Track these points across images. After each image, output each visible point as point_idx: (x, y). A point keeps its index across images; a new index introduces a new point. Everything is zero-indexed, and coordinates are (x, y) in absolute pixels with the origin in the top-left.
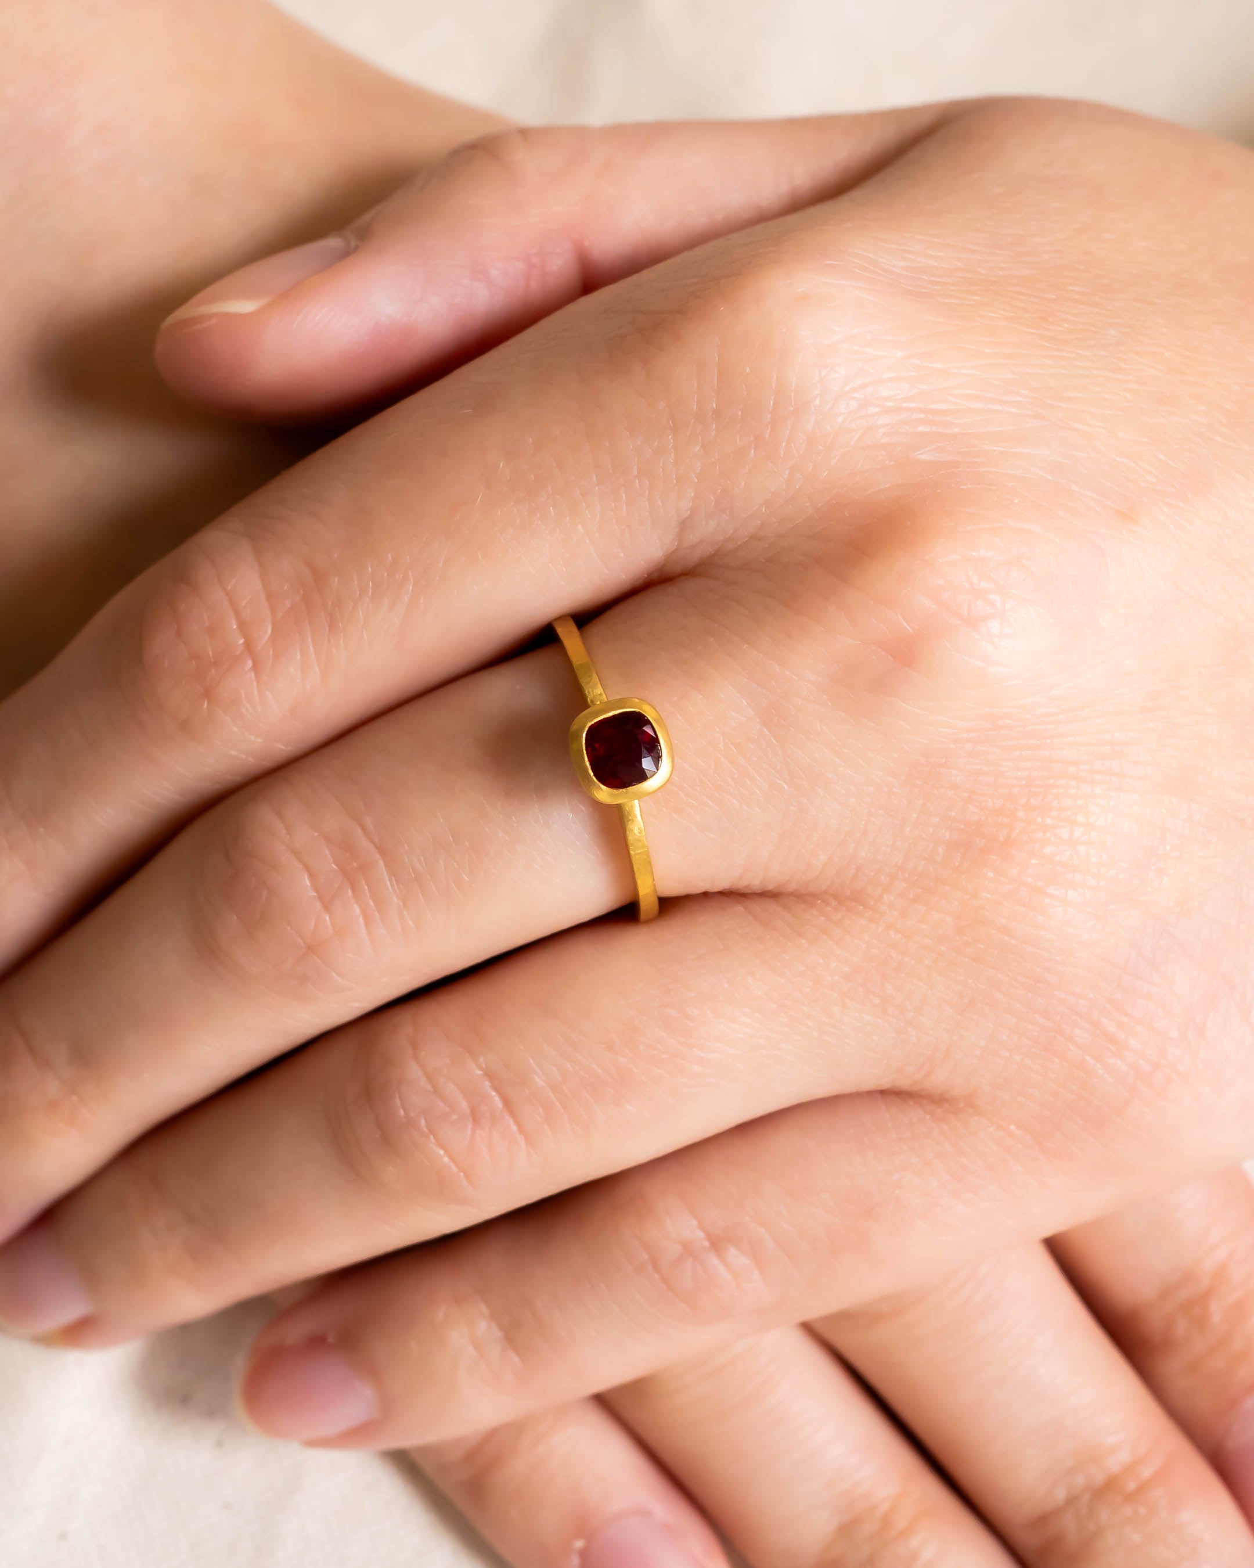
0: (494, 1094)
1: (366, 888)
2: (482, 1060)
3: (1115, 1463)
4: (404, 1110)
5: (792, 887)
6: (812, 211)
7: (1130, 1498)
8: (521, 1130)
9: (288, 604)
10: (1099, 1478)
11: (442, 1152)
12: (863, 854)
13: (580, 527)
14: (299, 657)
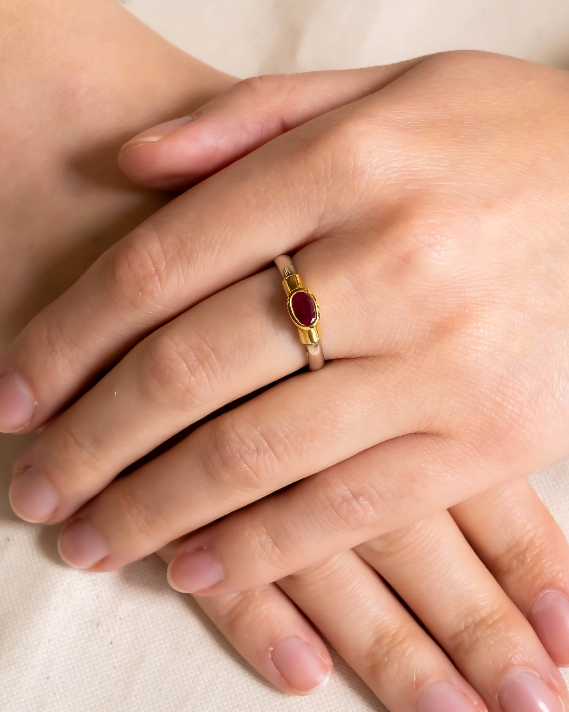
0: (264, 441)
1: (208, 365)
2: (259, 428)
3: (484, 614)
4: (231, 451)
5: (371, 353)
6: (365, 99)
7: (489, 626)
8: (275, 455)
9: (172, 254)
10: (478, 619)
11: (246, 466)
12: (397, 338)
13: (282, 221)
14: (176, 274)
